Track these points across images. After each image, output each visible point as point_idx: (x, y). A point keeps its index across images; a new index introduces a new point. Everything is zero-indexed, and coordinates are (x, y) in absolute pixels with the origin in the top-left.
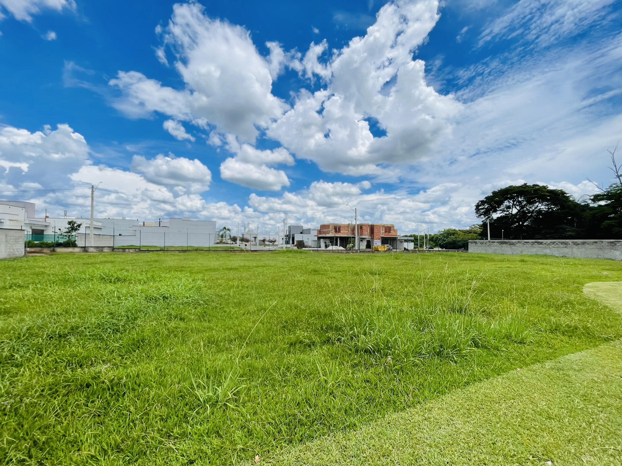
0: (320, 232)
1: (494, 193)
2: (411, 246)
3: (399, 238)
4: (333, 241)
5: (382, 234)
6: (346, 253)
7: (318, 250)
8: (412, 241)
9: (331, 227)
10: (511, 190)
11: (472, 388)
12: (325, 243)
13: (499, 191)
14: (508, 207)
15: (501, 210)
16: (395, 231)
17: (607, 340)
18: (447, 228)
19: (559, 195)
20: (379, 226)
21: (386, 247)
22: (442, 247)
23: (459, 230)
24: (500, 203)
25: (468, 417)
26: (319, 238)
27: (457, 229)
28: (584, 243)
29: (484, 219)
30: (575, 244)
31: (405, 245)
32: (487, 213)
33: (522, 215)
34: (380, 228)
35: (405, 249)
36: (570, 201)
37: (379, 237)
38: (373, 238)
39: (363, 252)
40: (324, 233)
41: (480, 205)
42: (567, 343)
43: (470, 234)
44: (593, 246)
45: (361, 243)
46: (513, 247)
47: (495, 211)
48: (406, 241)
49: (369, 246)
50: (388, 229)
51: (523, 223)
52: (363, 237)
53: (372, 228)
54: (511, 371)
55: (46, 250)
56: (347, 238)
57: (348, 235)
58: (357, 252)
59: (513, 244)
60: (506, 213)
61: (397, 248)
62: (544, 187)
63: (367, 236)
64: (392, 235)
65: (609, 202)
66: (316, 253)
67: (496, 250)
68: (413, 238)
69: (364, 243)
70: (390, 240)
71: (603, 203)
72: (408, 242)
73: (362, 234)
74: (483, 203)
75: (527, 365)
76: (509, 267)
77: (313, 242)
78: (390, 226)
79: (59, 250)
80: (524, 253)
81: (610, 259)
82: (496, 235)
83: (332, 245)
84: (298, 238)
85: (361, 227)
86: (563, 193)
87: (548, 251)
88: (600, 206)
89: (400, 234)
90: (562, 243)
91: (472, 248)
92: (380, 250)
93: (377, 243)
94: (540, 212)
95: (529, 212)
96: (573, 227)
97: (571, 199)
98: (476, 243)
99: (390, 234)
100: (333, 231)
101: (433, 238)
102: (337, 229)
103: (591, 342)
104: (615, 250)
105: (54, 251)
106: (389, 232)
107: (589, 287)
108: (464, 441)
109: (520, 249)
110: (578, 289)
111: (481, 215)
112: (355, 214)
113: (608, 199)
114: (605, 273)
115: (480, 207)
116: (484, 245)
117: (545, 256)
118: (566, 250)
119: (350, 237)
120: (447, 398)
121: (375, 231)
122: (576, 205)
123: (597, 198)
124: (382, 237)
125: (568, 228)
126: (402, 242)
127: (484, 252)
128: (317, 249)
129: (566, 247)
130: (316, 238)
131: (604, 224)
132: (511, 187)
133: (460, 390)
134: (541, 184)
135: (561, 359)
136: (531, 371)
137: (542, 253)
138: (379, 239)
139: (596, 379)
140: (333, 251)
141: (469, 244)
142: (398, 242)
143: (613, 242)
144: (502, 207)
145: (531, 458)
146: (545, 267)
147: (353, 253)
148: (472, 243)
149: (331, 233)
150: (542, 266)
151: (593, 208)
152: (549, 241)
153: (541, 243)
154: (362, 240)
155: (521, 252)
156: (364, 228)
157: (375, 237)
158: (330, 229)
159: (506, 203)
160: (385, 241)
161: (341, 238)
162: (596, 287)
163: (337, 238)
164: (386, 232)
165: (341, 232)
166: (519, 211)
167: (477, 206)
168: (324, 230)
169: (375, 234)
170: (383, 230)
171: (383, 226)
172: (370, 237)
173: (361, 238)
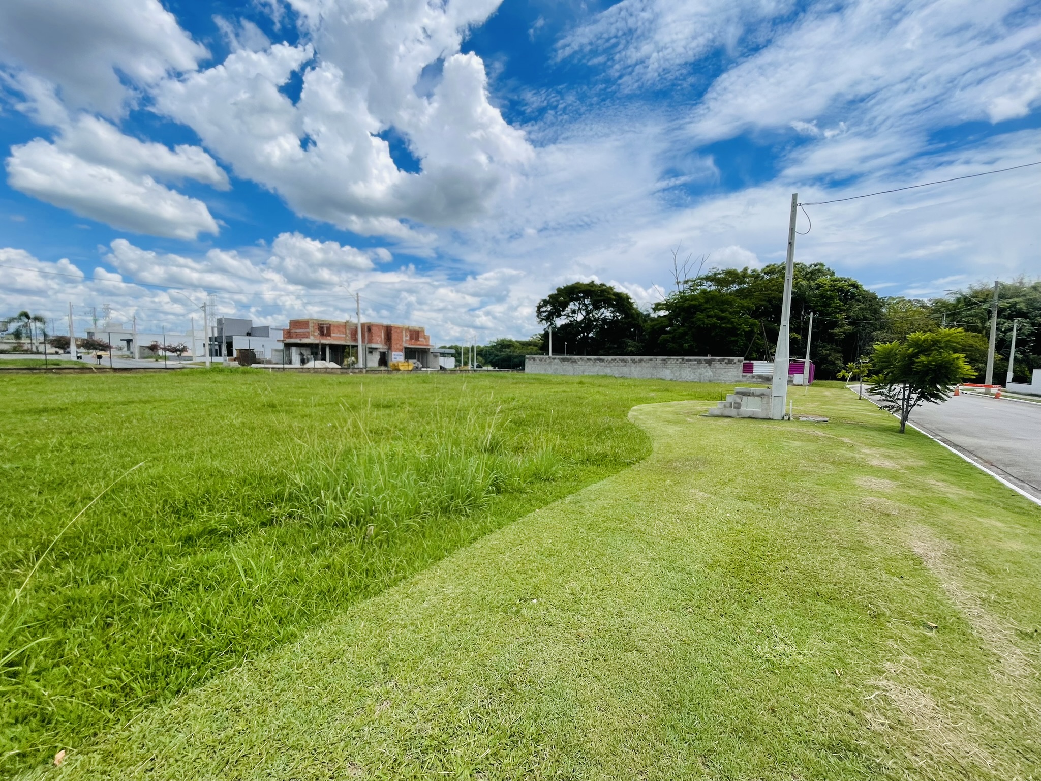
0: (288, 333)
1: (559, 290)
2: (450, 363)
3: (431, 351)
4: (317, 351)
5: (407, 342)
6: (342, 373)
7: (284, 369)
8: (452, 355)
9: (311, 325)
10: (577, 288)
11: (477, 545)
12: (301, 354)
13: (565, 288)
14: (574, 312)
15: (565, 315)
16: (426, 338)
17: (629, 464)
18: (501, 337)
19: (624, 300)
20: (400, 329)
21: (412, 364)
22: (494, 365)
23: (516, 341)
24: (565, 305)
25: (464, 578)
26: (288, 346)
27: (514, 339)
28: (641, 361)
29: (546, 326)
30: (634, 361)
31: (442, 361)
32: (549, 318)
33: (588, 324)
34: (402, 332)
35: (441, 367)
36: (633, 309)
37: (401, 348)
38: (390, 348)
39: (373, 371)
40: (297, 336)
41: (542, 307)
42: (594, 473)
43: (529, 348)
44: (649, 365)
45: (369, 356)
46: (576, 366)
47: (559, 316)
48: (443, 355)
49: (383, 361)
50: (416, 334)
51: (588, 334)
52: (374, 346)
53: (389, 332)
54: (530, 514)
56: (343, 347)
57: (345, 340)
58: (361, 372)
59: (575, 361)
60: (570, 318)
61: (430, 364)
62: (611, 288)
63: (380, 346)
64: (421, 344)
65: (667, 313)
66: (279, 374)
67: (557, 369)
68: (453, 351)
69: (376, 357)
70: (418, 352)
71: (662, 313)
72: (445, 357)
73: (370, 341)
74: (546, 303)
75: (547, 504)
76: (564, 391)
77: (274, 353)
78: (417, 329)
80: (586, 373)
81: (661, 379)
82: (557, 351)
83: (315, 359)
84: (240, 343)
85: (368, 329)
86: (628, 298)
87: (608, 371)
88: (659, 316)
89: (435, 344)
90: (622, 360)
91: (529, 366)
92: (401, 368)
93: (397, 357)
94: (605, 320)
95: (596, 320)
96: (635, 341)
97: (635, 306)
98: (534, 359)
99: (419, 343)
100: (316, 334)
101: (482, 351)
102: (324, 329)
103: (615, 468)
104: (666, 368)
106: (417, 339)
107: (635, 411)
108: (449, 607)
109: (582, 368)
110: (624, 414)
111: (543, 319)
112: (356, 306)
113: (667, 309)
114: (652, 394)
115: (542, 309)
116: (543, 362)
117: (605, 376)
118: (625, 370)
119: (348, 346)
120: (444, 563)
121: (394, 336)
122: (639, 314)
123: (657, 307)
124: (406, 348)
125: (630, 342)
126: (436, 356)
127: (543, 372)
128: (281, 366)
129: (625, 366)
130: (281, 346)
131: (661, 338)
132: (578, 283)
133: (463, 549)
134: (609, 284)
135: (583, 491)
136: (549, 509)
137: (602, 374)
138: (401, 351)
139: (606, 505)
140: (316, 370)
141: (526, 361)
142: (431, 357)
143: (665, 360)
144: (568, 310)
145: (518, 602)
146: (601, 389)
147: (354, 373)
148: (529, 359)
149: (312, 337)
150: (596, 389)
151: (653, 320)
152: (610, 358)
153: (603, 361)
154: (371, 351)
155: (583, 372)
156: (374, 330)
157: (394, 346)
158: (311, 329)
159: (572, 306)
160: (410, 354)
161: (333, 347)
162: (641, 410)
163: (324, 346)
164: (411, 338)
165: (332, 335)
166: (585, 317)
167: (539, 307)
168: (297, 331)
169: (393, 342)
170: (406, 336)
171: (408, 329)
172: (386, 347)
173: (369, 348)
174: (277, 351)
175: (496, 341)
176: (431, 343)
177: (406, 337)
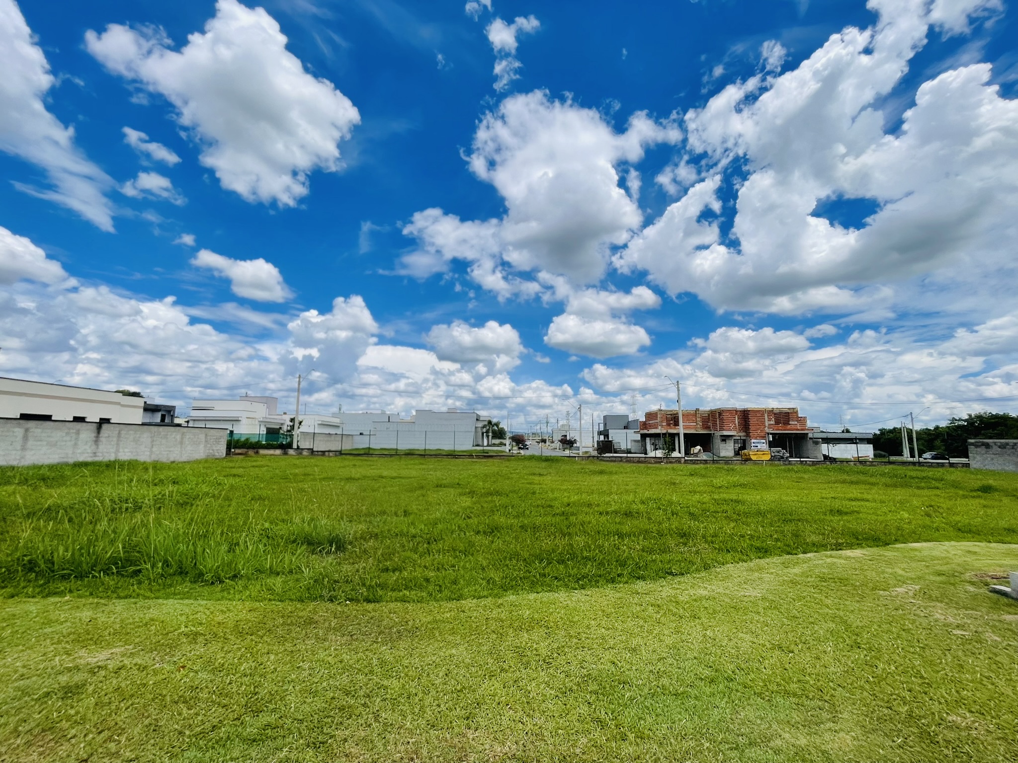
0: (644, 425)
3: (810, 435)
5: (770, 427)
6: (656, 463)
9: (659, 416)
12: (654, 444)
16: (802, 421)
20: (760, 413)
21: (776, 452)
26: (644, 436)
34: (763, 415)
35: (825, 456)
37: (762, 434)
38: (748, 435)
40: (650, 427)
45: (722, 445)
50: (784, 417)
52: (726, 433)
53: (745, 416)
55: (251, 452)
57: (696, 429)
61: (810, 454)
63: (734, 432)
64: (793, 428)
69: (731, 445)
70: (790, 438)
72: (856, 443)
73: (722, 429)
77: (633, 443)
79: (262, 452)
91: (978, 458)
92: (754, 458)
98: (987, 446)
99: (789, 427)
100: (664, 424)
102: (674, 419)
105: (257, 452)
106: (787, 423)
121: (753, 421)
124: (770, 434)
126: (817, 443)
130: (638, 437)
138: (763, 437)
141: (971, 448)
142: (810, 444)
148: (976, 445)
149: (660, 427)
154: (725, 439)
156: (725, 416)
157: (753, 432)
158: (659, 419)
160: (778, 441)
164: (777, 422)
168: (651, 422)
169: (752, 428)
170: (770, 420)
171: (771, 412)
172: (744, 434)
173: (721, 436)
174: (635, 441)
175: (967, 417)
176: (809, 424)
177: (769, 422)
